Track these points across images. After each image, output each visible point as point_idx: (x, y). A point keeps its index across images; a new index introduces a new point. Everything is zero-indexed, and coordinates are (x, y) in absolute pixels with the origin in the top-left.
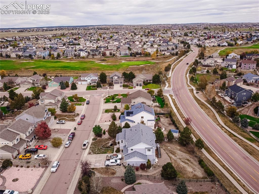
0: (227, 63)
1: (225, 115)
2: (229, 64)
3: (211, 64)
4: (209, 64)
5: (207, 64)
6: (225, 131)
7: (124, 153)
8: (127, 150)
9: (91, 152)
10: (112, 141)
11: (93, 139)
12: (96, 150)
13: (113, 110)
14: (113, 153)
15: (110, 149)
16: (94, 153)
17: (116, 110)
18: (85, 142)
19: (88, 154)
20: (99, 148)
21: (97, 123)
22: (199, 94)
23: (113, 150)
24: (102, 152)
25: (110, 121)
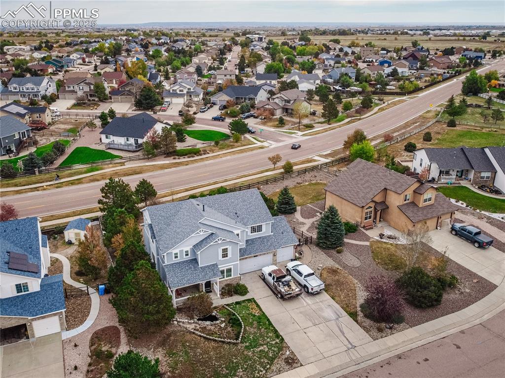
7: (270, 246)
8: (259, 240)
9: (280, 361)
10: (185, 324)
12: (264, 348)
15: (236, 312)
16: (281, 350)
19: (295, 365)
20: (247, 344)
23: (238, 303)
24: (260, 329)
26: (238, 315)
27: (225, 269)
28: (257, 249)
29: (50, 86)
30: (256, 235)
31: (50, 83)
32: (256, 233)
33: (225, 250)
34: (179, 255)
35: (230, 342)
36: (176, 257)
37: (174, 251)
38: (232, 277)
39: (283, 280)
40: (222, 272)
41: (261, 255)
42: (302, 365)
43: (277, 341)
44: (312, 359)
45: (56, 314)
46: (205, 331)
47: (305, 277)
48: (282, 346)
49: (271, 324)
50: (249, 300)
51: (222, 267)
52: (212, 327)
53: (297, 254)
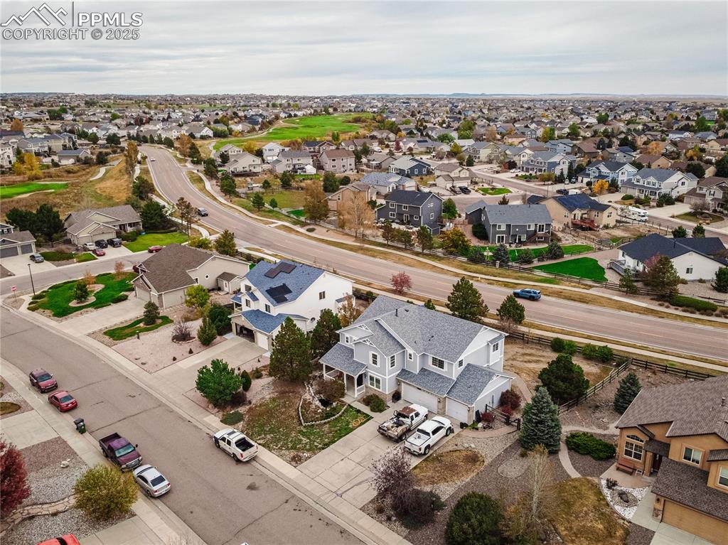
0: (288, 162)
1: (440, 257)
2: (294, 165)
3: (254, 168)
4: (247, 169)
5: (242, 169)
6: (487, 281)
7: (437, 387)
8: (436, 376)
9: (293, 453)
10: (309, 394)
11: (221, 421)
12: (305, 440)
13: (142, 325)
14: (368, 418)
15: (343, 413)
16: (308, 450)
17: (154, 322)
18: (232, 436)
19: (294, 463)
20: (305, 430)
21: (145, 376)
22: (320, 232)
23: (358, 411)
24: (331, 433)
25: (191, 352)
26: (341, 416)
27: (375, 377)
28: (423, 382)
30: (436, 369)
32: (437, 367)
33: (375, 357)
34: (349, 340)
35: (301, 421)
36: (347, 341)
38: (380, 390)
39: (401, 419)
40: (372, 378)
41: (424, 391)
42: (295, 467)
43: (320, 446)
44: (307, 472)
45: (266, 335)
46: (307, 404)
47: (419, 430)
48: (314, 450)
49: (341, 437)
50: (368, 415)
51: (371, 373)
52: (314, 406)
53: (480, 425)
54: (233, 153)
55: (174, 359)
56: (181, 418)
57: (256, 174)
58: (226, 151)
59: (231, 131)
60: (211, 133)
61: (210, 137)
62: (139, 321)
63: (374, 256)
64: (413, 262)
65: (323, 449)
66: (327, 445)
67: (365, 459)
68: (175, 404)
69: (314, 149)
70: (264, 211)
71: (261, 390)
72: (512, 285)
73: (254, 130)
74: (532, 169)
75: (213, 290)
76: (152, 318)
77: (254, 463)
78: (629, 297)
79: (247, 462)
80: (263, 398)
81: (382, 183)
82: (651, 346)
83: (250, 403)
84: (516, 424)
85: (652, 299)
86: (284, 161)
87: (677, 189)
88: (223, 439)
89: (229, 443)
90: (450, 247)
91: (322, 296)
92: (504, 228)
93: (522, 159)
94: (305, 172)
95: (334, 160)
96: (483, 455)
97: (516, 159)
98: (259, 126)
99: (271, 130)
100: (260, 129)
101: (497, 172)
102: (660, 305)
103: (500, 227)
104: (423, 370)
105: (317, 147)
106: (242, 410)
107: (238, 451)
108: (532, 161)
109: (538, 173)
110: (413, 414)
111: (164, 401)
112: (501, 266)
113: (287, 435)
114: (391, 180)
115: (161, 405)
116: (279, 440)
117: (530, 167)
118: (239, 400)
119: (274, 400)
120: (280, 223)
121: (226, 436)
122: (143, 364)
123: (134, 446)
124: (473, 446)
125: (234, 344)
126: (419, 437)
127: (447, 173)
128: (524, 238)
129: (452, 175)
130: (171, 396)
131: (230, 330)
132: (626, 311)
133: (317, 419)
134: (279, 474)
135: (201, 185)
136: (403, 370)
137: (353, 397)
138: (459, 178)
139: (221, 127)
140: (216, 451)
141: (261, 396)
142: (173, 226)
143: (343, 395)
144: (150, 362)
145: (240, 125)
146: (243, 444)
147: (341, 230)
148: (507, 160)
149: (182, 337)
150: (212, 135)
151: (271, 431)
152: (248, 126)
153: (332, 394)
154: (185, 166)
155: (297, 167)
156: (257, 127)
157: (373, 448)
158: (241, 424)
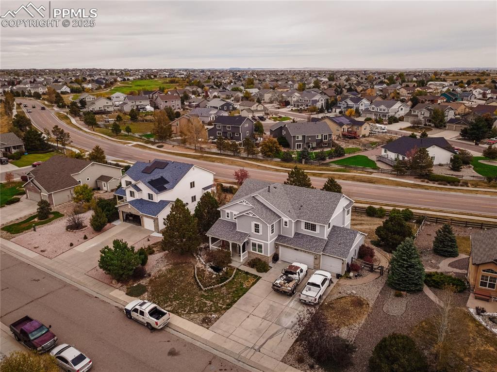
0: (133, 104)
1: (261, 160)
2: (137, 106)
3: (108, 108)
4: (103, 109)
5: (98, 109)
7: (313, 247)
8: (309, 238)
9: (202, 316)
10: (201, 262)
11: (127, 294)
12: (209, 303)
13: (36, 220)
14: (258, 278)
15: (234, 276)
16: (215, 312)
17: (47, 217)
18: (144, 307)
19: (205, 325)
20: (206, 294)
21: (46, 262)
22: (167, 147)
23: (247, 273)
24: (229, 294)
25: (85, 238)
26: (233, 279)
27: (257, 243)
28: (300, 244)
29: (402, 109)
30: (309, 232)
31: (402, 107)
32: (310, 231)
33: (257, 226)
34: (230, 215)
35: (200, 286)
36: (228, 216)
37: (227, 211)
38: (263, 254)
39: (289, 275)
40: (254, 245)
41: (301, 251)
42: (208, 328)
43: (224, 307)
44: (219, 331)
45: (152, 218)
46: (201, 272)
47: (309, 284)
48: (220, 311)
49: (240, 297)
50: (256, 276)
51: (254, 240)
52: (208, 273)
53: (351, 274)
54: (89, 100)
55: (71, 245)
56: (88, 295)
57: (109, 112)
58: (84, 99)
59: (83, 88)
60: (68, 90)
61: (68, 93)
62: (34, 217)
63: (213, 161)
64: (242, 164)
65: (228, 309)
66: (230, 305)
67: (267, 314)
68: (79, 283)
69: (149, 96)
70: (121, 135)
71: (157, 263)
72: (318, 175)
73: (100, 88)
74: (302, 105)
75: (94, 190)
76: (45, 214)
77: (168, 329)
78: (399, 178)
79: (161, 329)
80: (160, 270)
81: (205, 115)
82: (431, 208)
83: (150, 275)
84: (379, 271)
85: (415, 178)
86: (130, 103)
87: (398, 113)
88: (136, 310)
89: (142, 313)
90: (268, 152)
91: (192, 185)
92: (300, 138)
93: (293, 99)
94: (146, 110)
95: (166, 102)
96: (365, 298)
97: (289, 99)
98: (104, 85)
99: (113, 88)
100: (105, 87)
101: (279, 108)
102: (422, 181)
103: (298, 137)
104: (296, 234)
105: (151, 95)
106: (144, 282)
107: (152, 320)
108: (301, 100)
109: (306, 108)
110: (299, 270)
111: (68, 281)
112: (306, 163)
113: (192, 300)
114: (211, 112)
115: (66, 285)
116: (185, 305)
117: (300, 104)
118: (140, 274)
119: (170, 271)
120: (135, 143)
121: (137, 307)
122: (42, 251)
123: (48, 327)
124: (354, 292)
125: (123, 229)
126: (310, 290)
127: (248, 108)
128: (314, 145)
129: (252, 108)
130: (73, 276)
131: (118, 218)
132: (402, 186)
133: (214, 284)
134: (194, 337)
135: (68, 121)
136: (279, 236)
137: (239, 262)
138: (257, 111)
139: (76, 86)
140: (128, 322)
141: (158, 269)
142: (50, 148)
143: (230, 261)
144: (49, 250)
145: (90, 85)
146: (155, 313)
147: (183, 145)
148: (284, 100)
149: (75, 226)
150: (70, 92)
151: (176, 298)
152: (96, 86)
153: (220, 261)
154: (53, 109)
155: (139, 107)
156: (103, 86)
157: (271, 303)
158: (146, 295)
